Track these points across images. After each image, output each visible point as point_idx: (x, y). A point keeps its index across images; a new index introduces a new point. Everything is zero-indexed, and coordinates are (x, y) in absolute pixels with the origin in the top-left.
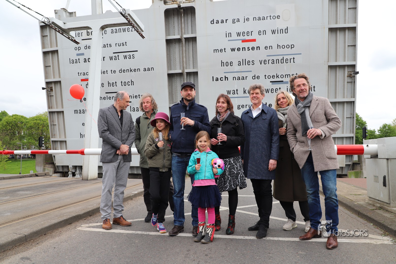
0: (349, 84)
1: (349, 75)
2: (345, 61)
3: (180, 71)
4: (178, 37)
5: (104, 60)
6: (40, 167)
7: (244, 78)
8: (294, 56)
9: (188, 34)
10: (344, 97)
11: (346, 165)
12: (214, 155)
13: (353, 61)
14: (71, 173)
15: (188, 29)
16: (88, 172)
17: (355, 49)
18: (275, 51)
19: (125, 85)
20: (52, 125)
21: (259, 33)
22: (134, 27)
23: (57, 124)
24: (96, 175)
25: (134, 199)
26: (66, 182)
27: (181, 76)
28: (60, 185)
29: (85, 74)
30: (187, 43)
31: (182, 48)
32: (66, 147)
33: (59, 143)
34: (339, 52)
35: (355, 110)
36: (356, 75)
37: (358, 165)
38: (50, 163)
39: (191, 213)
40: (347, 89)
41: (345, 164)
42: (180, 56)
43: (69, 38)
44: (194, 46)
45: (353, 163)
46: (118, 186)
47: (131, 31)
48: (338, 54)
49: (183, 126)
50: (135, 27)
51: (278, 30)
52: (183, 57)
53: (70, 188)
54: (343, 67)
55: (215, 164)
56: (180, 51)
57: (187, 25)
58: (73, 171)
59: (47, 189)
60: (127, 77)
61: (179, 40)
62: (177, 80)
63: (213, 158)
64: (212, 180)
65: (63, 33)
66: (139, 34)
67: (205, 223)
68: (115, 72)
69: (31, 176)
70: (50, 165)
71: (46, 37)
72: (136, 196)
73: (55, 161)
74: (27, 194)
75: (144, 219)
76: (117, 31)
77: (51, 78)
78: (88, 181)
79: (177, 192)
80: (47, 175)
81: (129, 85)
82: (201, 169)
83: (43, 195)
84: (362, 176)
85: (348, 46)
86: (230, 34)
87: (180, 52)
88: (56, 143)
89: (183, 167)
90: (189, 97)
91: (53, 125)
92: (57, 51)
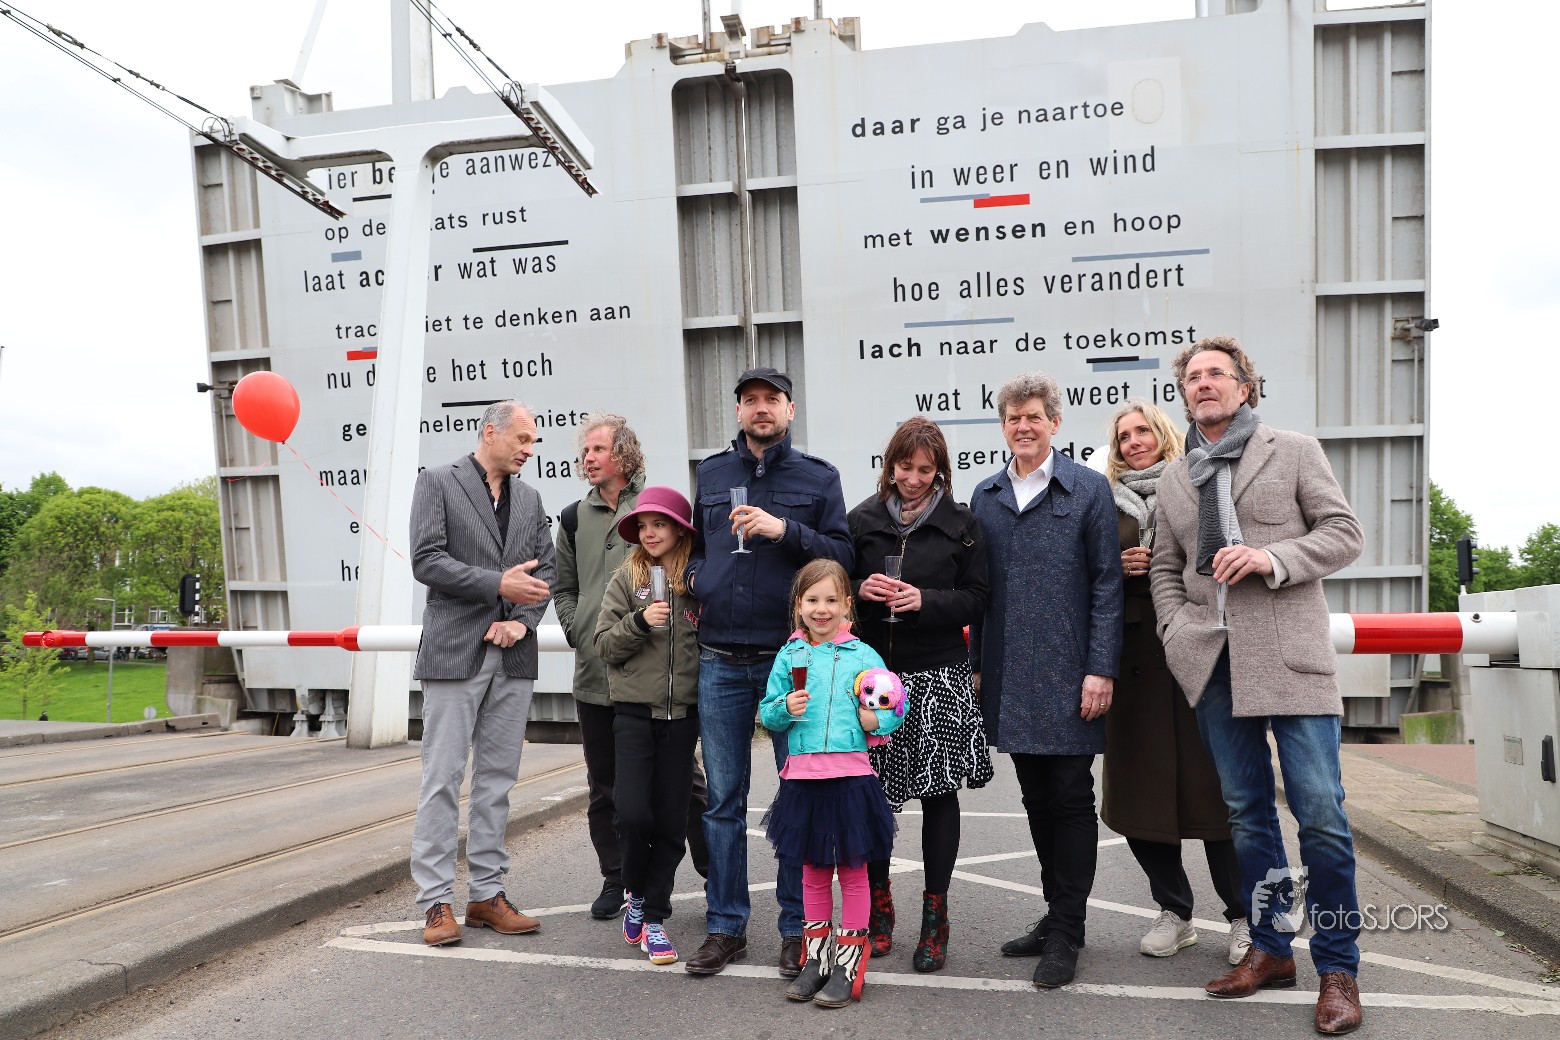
0: (1402, 370)
1: (1398, 333)
2: (1381, 277)
3: (733, 321)
4: (725, 187)
5: (437, 279)
6: (183, 696)
7: (982, 346)
8: (1182, 260)
9: (763, 176)
10: (1380, 421)
11: (1393, 689)
12: (865, 658)
13: (1415, 278)
14: (304, 718)
15: (763, 157)
16: (371, 715)
17: (1423, 229)
18: (1106, 239)
19: (518, 373)
20: (231, 529)
21: (1041, 170)
22: (557, 152)
23: (251, 524)
24: (402, 729)
25: (549, 824)
26: (286, 754)
27: (736, 340)
28: (259, 766)
29: (362, 331)
30: (760, 211)
31: (742, 229)
32: (284, 617)
33: (258, 600)
34: (1358, 243)
35: (1425, 472)
36: (1426, 333)
37: (1440, 691)
38: (222, 678)
39: (774, 885)
40: (1392, 388)
41: (1389, 684)
42: (732, 262)
43: (304, 195)
44: (786, 224)
45: (1422, 683)
46: (485, 776)
47: (544, 166)
48: (1354, 249)
49: (741, 538)
50: (560, 150)
51: (1115, 158)
52: (743, 266)
53: (301, 779)
54: (1376, 300)
55: (869, 691)
56: (734, 243)
57: (762, 142)
58: (313, 710)
59: (210, 782)
60: (525, 343)
61: (730, 201)
62: (719, 356)
63: (859, 668)
64: (857, 755)
65: (282, 176)
66: (576, 177)
67: (830, 925)
68: (478, 325)
69: (148, 730)
70: (223, 687)
71: (217, 190)
72: (556, 811)
73: (242, 670)
74: (132, 804)
75: (588, 907)
76: (488, 165)
77: (234, 348)
78: (368, 751)
79: (718, 802)
80: (212, 727)
81: (533, 373)
82: (812, 710)
83: (192, 806)
84: (1459, 735)
85: (1395, 219)
86: (927, 176)
87: (731, 245)
88: (249, 601)
89: (742, 703)
90: (763, 427)
91: (239, 532)
92: (256, 244)
